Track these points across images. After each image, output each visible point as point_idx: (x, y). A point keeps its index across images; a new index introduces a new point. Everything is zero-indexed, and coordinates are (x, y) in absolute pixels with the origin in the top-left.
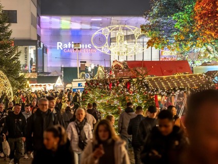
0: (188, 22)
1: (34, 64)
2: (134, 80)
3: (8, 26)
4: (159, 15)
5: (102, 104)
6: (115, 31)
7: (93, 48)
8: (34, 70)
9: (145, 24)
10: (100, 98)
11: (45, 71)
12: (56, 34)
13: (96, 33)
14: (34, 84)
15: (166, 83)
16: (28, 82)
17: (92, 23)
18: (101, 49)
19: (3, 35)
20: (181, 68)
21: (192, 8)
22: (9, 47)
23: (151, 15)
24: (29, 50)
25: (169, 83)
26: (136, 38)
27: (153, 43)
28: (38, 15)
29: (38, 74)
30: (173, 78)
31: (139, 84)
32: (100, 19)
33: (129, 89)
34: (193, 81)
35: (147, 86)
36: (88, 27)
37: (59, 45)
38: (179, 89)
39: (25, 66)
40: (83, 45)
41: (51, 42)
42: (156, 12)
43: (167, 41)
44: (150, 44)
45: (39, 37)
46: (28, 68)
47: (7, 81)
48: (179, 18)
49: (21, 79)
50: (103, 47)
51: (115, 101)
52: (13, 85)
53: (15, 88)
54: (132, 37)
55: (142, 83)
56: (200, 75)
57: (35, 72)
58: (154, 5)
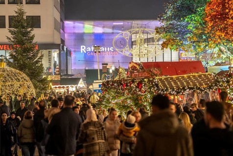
0: (200, 24)
1: (57, 67)
2: (145, 80)
3: (31, 30)
4: (173, 17)
5: (116, 104)
6: (135, 35)
7: (114, 51)
8: (58, 73)
9: (160, 26)
10: (114, 98)
11: (70, 73)
12: (80, 38)
13: (117, 37)
14: (58, 86)
15: (176, 83)
16: (51, 84)
17: (114, 27)
18: (122, 51)
19: (26, 39)
20: (195, 68)
21: (204, 10)
22: (32, 51)
23: (165, 18)
24: (53, 54)
25: (178, 83)
26: (155, 41)
27: (167, 44)
28: (61, 20)
29: (61, 76)
30: (183, 77)
31: (149, 83)
32: (122, 24)
33: (141, 89)
34: (202, 80)
35: (157, 85)
36: (110, 31)
37: (83, 49)
38: (189, 88)
39: (49, 68)
40: (106, 48)
41: (75, 45)
42: (170, 15)
43: (181, 42)
44: (164, 45)
45: (63, 41)
46: (52, 70)
47: (30, 83)
48: (192, 20)
49: (44, 81)
50: (124, 50)
51: (129, 101)
52: (36, 87)
53: (38, 90)
54: (152, 40)
55: (152, 83)
56: (209, 74)
57: (59, 74)
58: (168, 8)
